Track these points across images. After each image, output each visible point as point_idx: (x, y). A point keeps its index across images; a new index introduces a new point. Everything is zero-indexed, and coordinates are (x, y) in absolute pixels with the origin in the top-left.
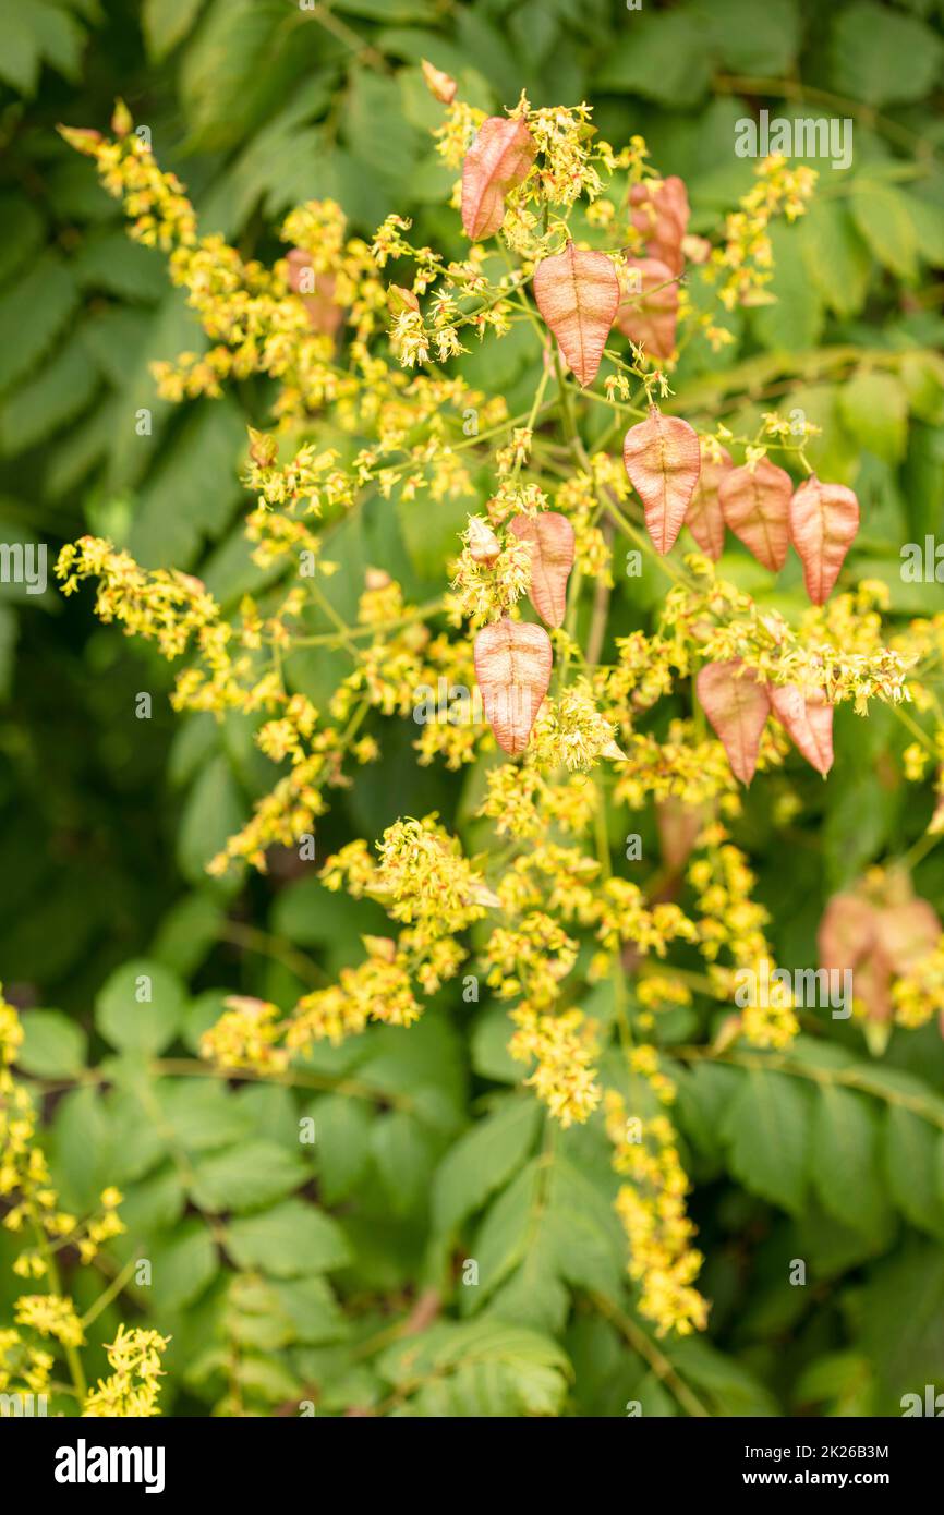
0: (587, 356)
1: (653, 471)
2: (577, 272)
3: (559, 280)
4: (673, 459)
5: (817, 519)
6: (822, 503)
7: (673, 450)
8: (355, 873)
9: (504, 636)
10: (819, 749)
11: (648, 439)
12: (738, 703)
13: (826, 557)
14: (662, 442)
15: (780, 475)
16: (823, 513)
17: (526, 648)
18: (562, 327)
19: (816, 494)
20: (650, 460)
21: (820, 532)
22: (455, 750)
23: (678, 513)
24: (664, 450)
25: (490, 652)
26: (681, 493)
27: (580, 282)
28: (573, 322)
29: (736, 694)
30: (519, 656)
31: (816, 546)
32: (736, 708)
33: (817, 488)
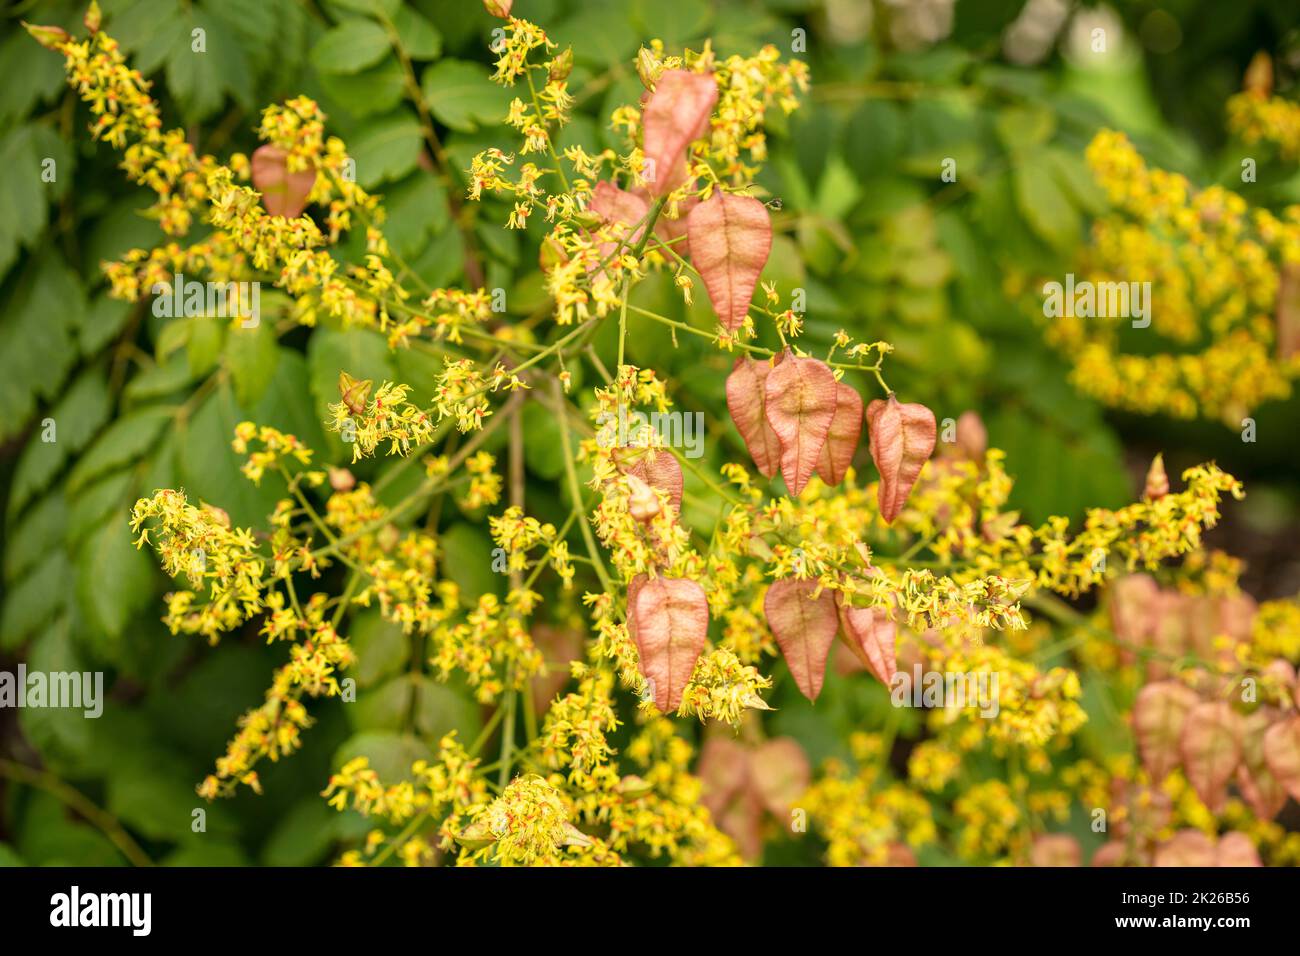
0: (736, 303)
1: (788, 414)
2: (729, 218)
3: (712, 227)
4: (811, 402)
5: (900, 439)
6: (904, 424)
7: (810, 392)
8: (363, 792)
9: (662, 595)
10: (886, 663)
11: (787, 382)
12: (804, 620)
13: (902, 475)
14: (801, 384)
16: (904, 433)
17: (683, 605)
18: (712, 274)
19: (897, 414)
20: (788, 403)
21: (901, 452)
23: (812, 454)
24: (803, 392)
25: (651, 613)
26: (815, 434)
27: (731, 228)
28: (722, 269)
30: (676, 613)
31: (896, 468)
32: (802, 626)
33: (898, 409)
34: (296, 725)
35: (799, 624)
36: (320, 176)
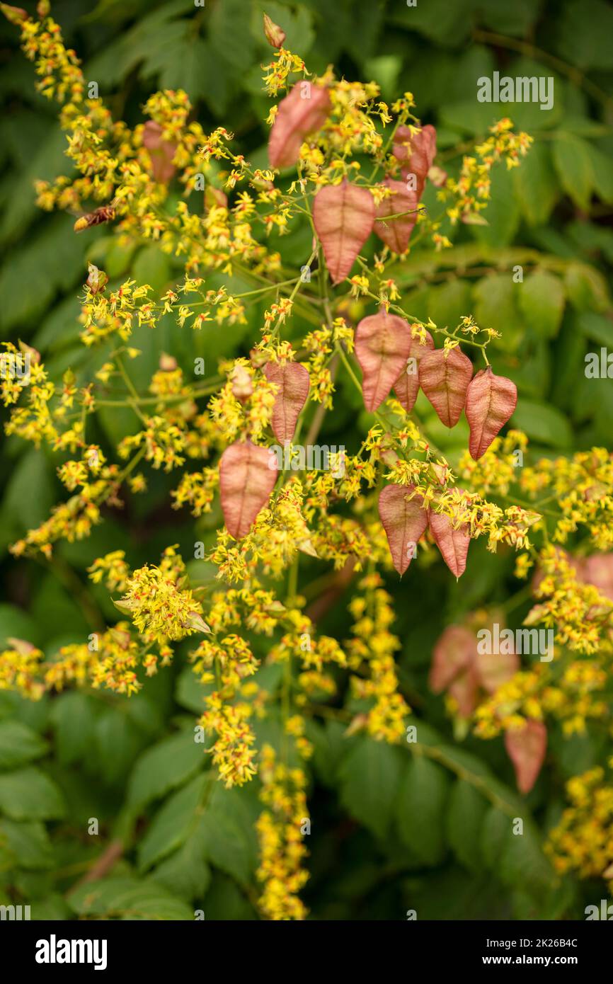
0: (342, 262)
1: (374, 352)
2: (347, 201)
3: (332, 205)
4: (391, 345)
5: (487, 399)
6: (492, 389)
7: (391, 340)
8: (113, 574)
9: (247, 454)
10: (457, 560)
11: (375, 329)
12: (406, 516)
13: (487, 426)
14: (385, 333)
15: (466, 362)
16: (491, 396)
17: (259, 465)
18: (328, 238)
19: (489, 381)
20: (374, 344)
21: (486, 409)
22: (199, 502)
23: (387, 385)
24: (386, 339)
25: (232, 464)
26: (391, 371)
27: (347, 209)
28: (336, 236)
29: (405, 510)
30: (253, 470)
31: (481, 419)
32: (404, 520)
33: (491, 378)
34: (91, 521)
35: (401, 517)
36: (180, 147)
